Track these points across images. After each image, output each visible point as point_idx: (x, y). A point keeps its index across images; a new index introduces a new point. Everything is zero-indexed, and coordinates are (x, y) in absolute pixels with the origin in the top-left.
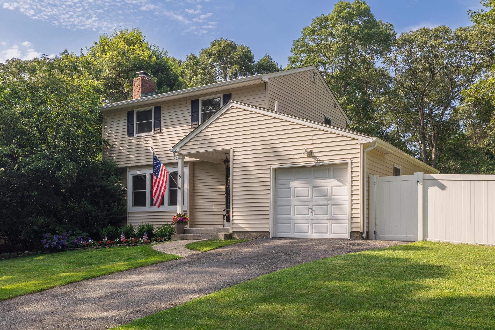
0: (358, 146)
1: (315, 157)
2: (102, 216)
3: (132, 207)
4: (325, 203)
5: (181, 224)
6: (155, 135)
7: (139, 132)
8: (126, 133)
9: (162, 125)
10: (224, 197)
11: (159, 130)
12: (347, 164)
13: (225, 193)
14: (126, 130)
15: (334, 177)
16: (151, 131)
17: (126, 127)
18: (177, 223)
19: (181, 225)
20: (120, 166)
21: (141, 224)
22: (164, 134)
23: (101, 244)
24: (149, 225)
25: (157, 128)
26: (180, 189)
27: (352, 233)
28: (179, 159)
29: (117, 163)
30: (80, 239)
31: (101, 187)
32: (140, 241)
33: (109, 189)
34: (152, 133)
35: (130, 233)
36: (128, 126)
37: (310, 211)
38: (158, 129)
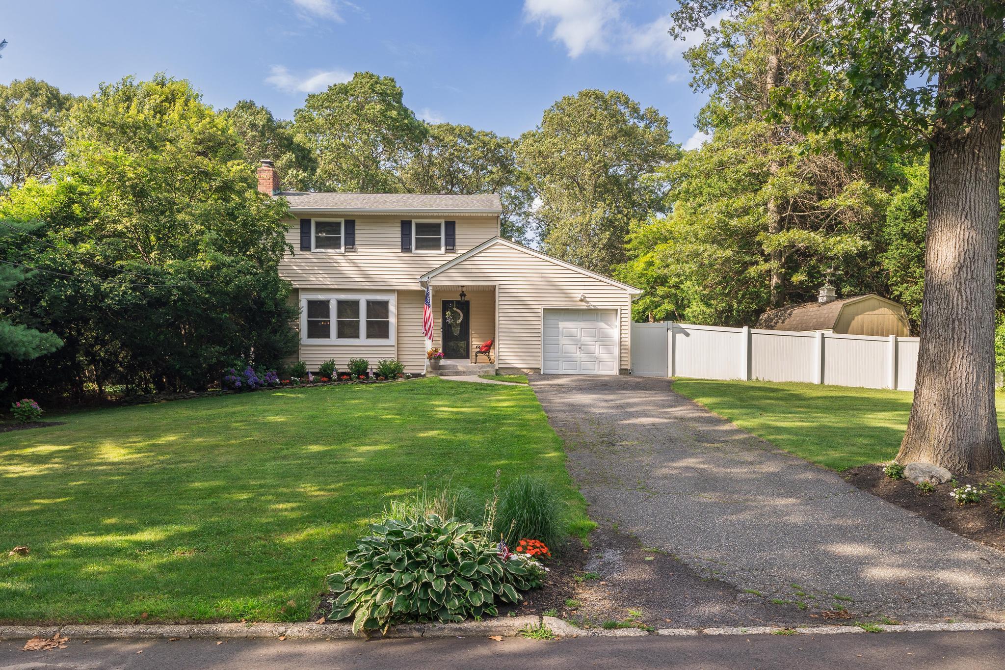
0: (628, 296)
1: (587, 302)
4: (593, 343)
6: (346, 254)
7: (317, 246)
8: (299, 245)
9: (357, 243)
11: (352, 248)
12: (617, 310)
14: (299, 242)
15: (602, 321)
16: (339, 247)
17: (299, 238)
22: (359, 254)
27: (621, 370)
34: (343, 249)
36: (302, 237)
37: (578, 350)
38: (350, 246)
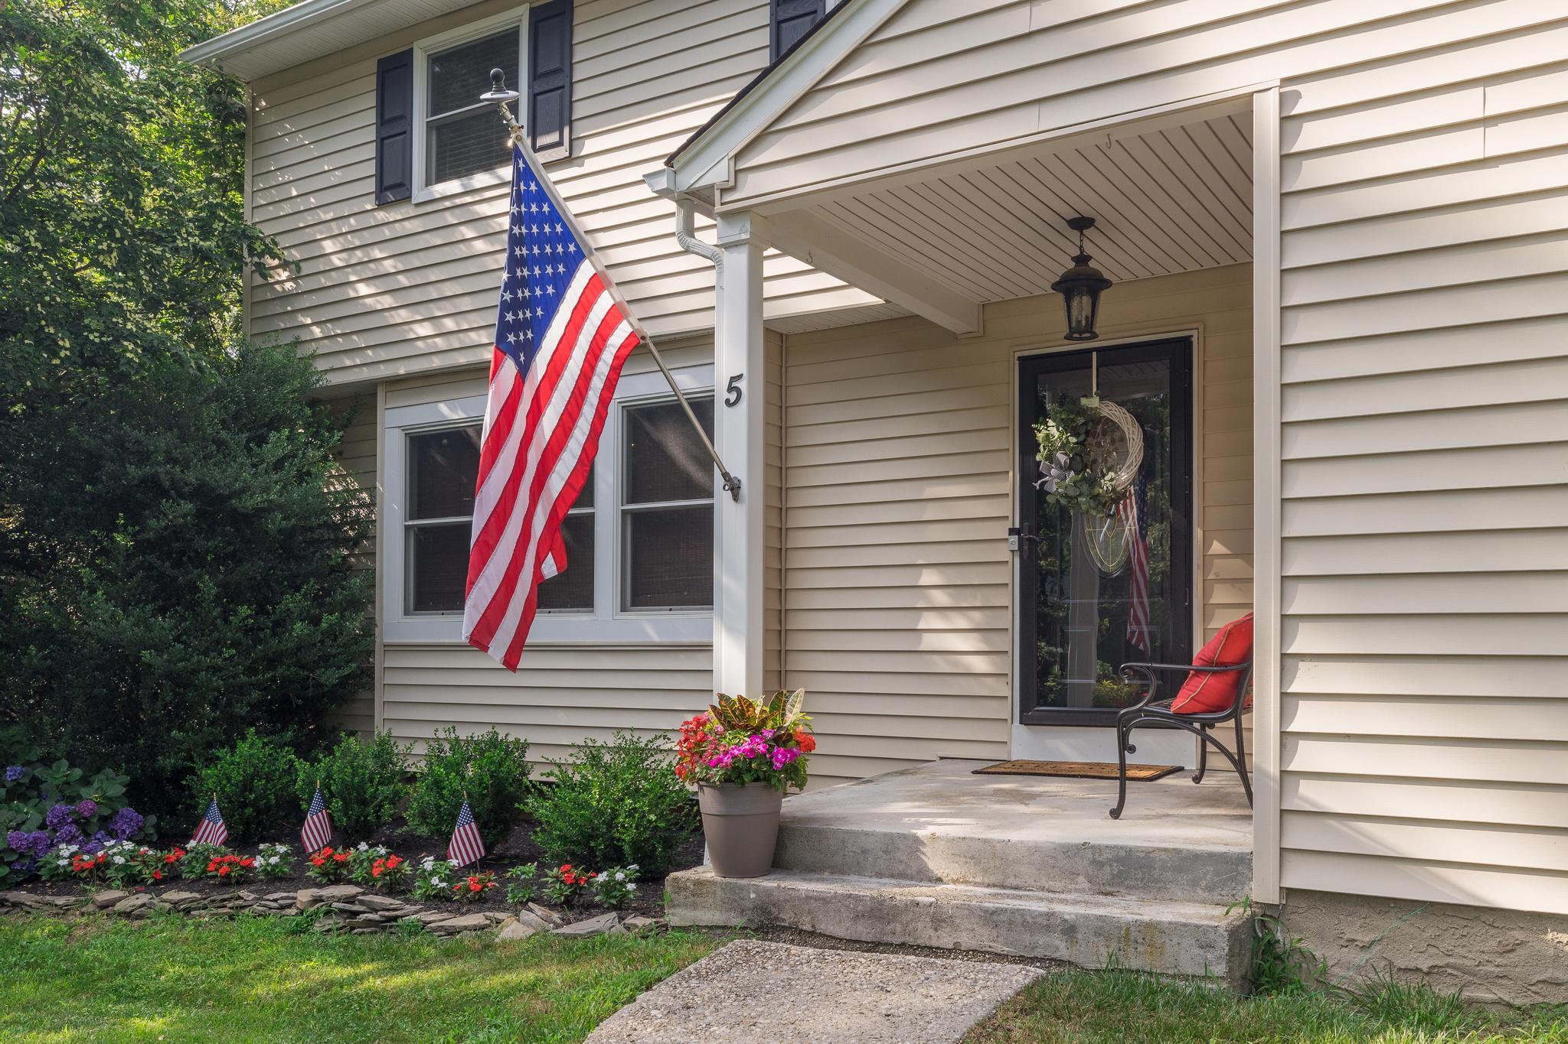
2: (215, 670)
3: (406, 613)
5: (754, 790)
7: (441, 171)
8: (371, 186)
9: (579, 111)
10: (1007, 557)
11: (560, 143)
13: (1012, 531)
14: (371, 168)
17: (371, 151)
18: (727, 780)
19: (753, 801)
20: (335, 379)
21: (441, 735)
22: (590, 165)
23: (172, 878)
24: (494, 743)
25: (548, 132)
26: (734, 488)
28: (728, 246)
29: (320, 365)
30: (62, 821)
31: (203, 493)
32: (426, 876)
33: (260, 512)
35: (374, 796)
36: (381, 142)
38: (554, 137)
